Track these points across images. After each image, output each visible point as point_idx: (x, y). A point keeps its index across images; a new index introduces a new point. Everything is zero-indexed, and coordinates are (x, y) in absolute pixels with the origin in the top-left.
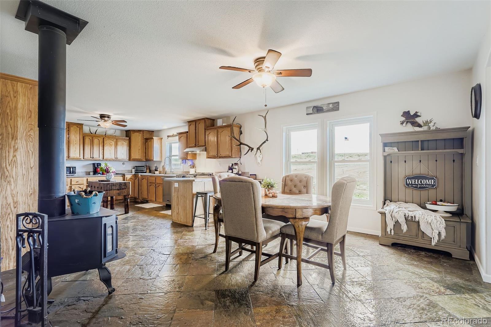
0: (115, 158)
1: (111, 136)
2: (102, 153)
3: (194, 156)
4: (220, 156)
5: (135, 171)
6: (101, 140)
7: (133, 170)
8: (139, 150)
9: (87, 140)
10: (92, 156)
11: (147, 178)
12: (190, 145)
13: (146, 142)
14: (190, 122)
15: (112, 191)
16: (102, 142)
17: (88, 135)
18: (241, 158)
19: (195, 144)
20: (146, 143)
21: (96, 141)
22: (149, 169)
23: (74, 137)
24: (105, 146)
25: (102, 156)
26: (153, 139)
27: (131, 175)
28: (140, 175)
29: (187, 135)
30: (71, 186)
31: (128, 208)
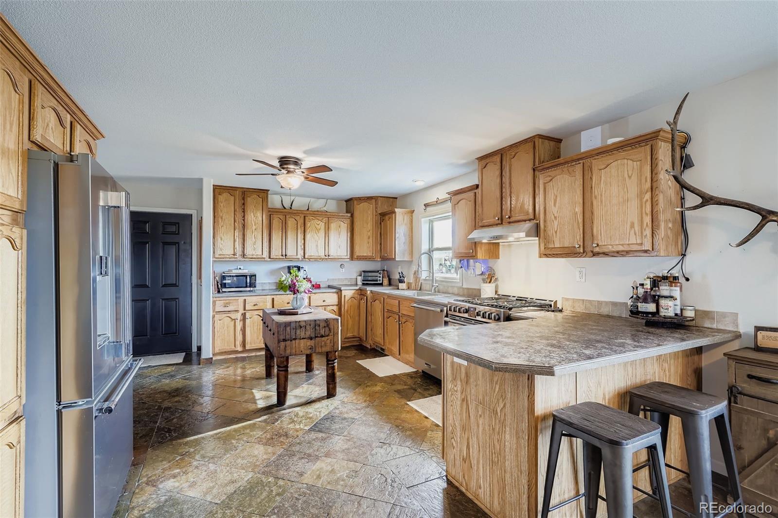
0: (326, 256)
1: (318, 211)
2: (303, 247)
3: (494, 249)
4: (597, 250)
5: (363, 281)
6: (301, 221)
7: (360, 279)
8: (369, 238)
9: (276, 223)
10: (284, 254)
11: (382, 299)
12: (485, 222)
13: (382, 220)
14: (485, 159)
15: (297, 341)
16: (303, 225)
17: (277, 212)
18: (685, 255)
19: (499, 216)
20: (382, 223)
21: (291, 222)
22: (388, 276)
23: (253, 216)
24: (308, 230)
25: (303, 251)
26: (394, 212)
27: (353, 291)
28: (369, 292)
29: (475, 193)
30: (245, 313)
31: (335, 383)
